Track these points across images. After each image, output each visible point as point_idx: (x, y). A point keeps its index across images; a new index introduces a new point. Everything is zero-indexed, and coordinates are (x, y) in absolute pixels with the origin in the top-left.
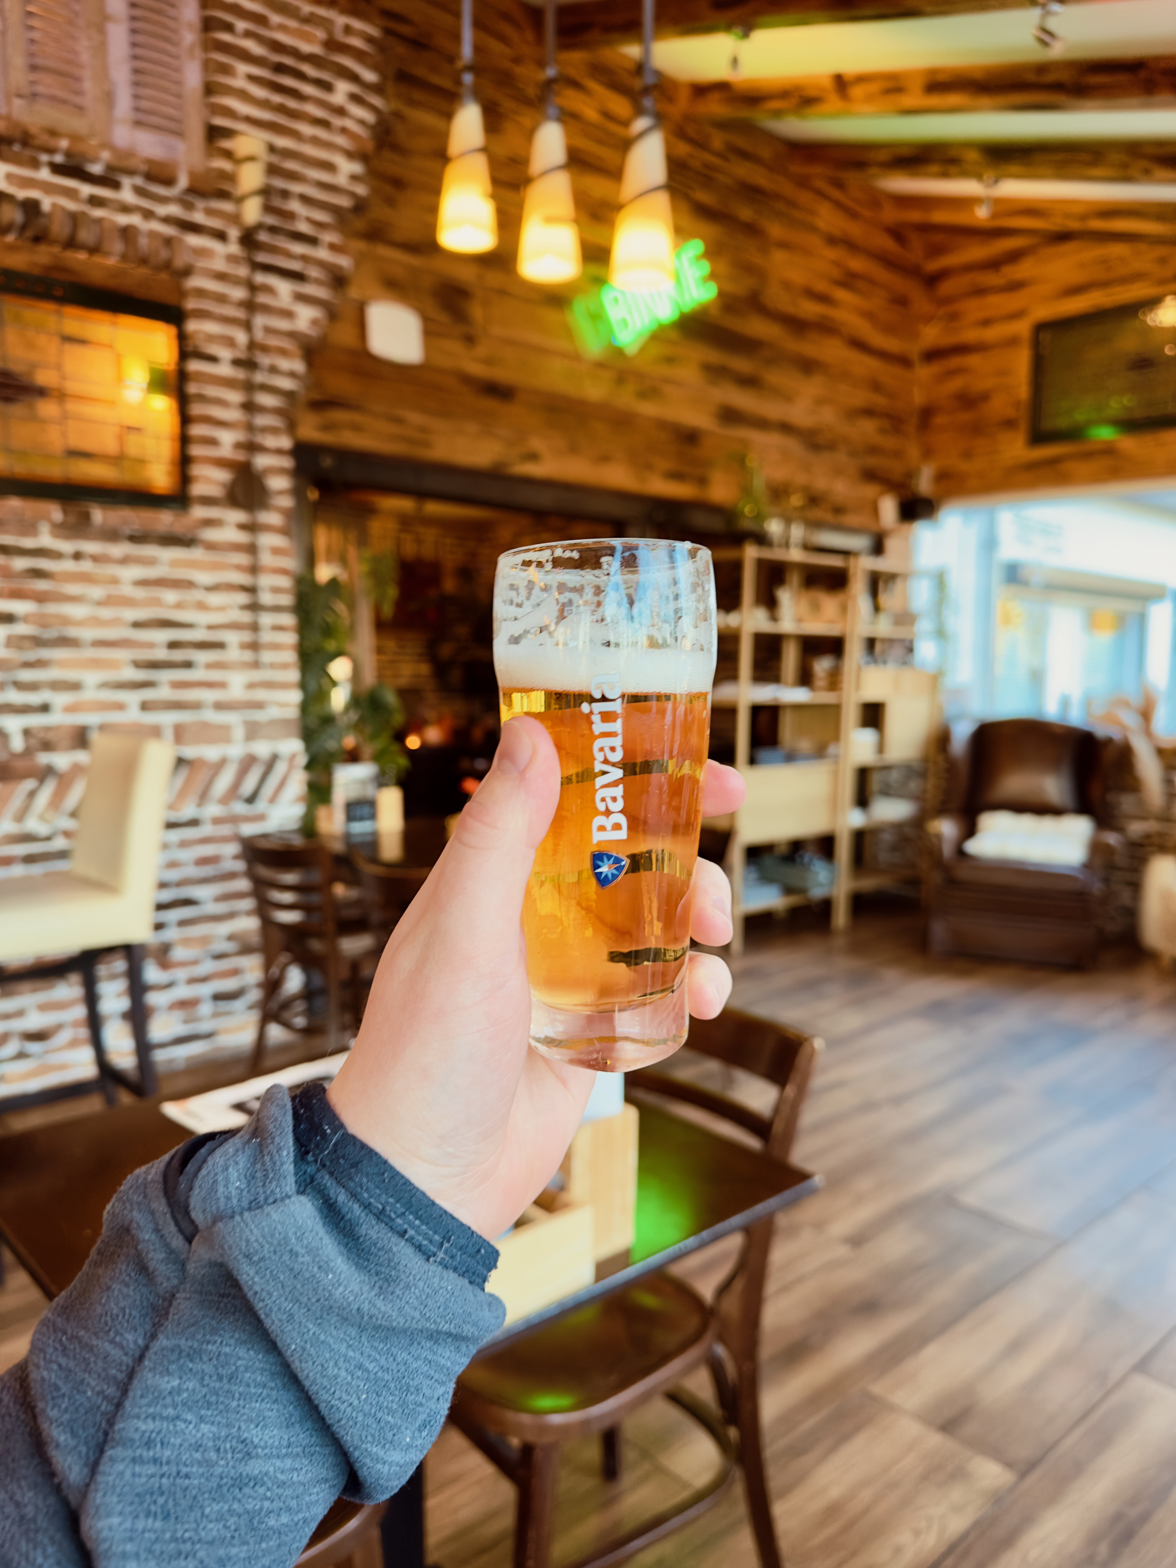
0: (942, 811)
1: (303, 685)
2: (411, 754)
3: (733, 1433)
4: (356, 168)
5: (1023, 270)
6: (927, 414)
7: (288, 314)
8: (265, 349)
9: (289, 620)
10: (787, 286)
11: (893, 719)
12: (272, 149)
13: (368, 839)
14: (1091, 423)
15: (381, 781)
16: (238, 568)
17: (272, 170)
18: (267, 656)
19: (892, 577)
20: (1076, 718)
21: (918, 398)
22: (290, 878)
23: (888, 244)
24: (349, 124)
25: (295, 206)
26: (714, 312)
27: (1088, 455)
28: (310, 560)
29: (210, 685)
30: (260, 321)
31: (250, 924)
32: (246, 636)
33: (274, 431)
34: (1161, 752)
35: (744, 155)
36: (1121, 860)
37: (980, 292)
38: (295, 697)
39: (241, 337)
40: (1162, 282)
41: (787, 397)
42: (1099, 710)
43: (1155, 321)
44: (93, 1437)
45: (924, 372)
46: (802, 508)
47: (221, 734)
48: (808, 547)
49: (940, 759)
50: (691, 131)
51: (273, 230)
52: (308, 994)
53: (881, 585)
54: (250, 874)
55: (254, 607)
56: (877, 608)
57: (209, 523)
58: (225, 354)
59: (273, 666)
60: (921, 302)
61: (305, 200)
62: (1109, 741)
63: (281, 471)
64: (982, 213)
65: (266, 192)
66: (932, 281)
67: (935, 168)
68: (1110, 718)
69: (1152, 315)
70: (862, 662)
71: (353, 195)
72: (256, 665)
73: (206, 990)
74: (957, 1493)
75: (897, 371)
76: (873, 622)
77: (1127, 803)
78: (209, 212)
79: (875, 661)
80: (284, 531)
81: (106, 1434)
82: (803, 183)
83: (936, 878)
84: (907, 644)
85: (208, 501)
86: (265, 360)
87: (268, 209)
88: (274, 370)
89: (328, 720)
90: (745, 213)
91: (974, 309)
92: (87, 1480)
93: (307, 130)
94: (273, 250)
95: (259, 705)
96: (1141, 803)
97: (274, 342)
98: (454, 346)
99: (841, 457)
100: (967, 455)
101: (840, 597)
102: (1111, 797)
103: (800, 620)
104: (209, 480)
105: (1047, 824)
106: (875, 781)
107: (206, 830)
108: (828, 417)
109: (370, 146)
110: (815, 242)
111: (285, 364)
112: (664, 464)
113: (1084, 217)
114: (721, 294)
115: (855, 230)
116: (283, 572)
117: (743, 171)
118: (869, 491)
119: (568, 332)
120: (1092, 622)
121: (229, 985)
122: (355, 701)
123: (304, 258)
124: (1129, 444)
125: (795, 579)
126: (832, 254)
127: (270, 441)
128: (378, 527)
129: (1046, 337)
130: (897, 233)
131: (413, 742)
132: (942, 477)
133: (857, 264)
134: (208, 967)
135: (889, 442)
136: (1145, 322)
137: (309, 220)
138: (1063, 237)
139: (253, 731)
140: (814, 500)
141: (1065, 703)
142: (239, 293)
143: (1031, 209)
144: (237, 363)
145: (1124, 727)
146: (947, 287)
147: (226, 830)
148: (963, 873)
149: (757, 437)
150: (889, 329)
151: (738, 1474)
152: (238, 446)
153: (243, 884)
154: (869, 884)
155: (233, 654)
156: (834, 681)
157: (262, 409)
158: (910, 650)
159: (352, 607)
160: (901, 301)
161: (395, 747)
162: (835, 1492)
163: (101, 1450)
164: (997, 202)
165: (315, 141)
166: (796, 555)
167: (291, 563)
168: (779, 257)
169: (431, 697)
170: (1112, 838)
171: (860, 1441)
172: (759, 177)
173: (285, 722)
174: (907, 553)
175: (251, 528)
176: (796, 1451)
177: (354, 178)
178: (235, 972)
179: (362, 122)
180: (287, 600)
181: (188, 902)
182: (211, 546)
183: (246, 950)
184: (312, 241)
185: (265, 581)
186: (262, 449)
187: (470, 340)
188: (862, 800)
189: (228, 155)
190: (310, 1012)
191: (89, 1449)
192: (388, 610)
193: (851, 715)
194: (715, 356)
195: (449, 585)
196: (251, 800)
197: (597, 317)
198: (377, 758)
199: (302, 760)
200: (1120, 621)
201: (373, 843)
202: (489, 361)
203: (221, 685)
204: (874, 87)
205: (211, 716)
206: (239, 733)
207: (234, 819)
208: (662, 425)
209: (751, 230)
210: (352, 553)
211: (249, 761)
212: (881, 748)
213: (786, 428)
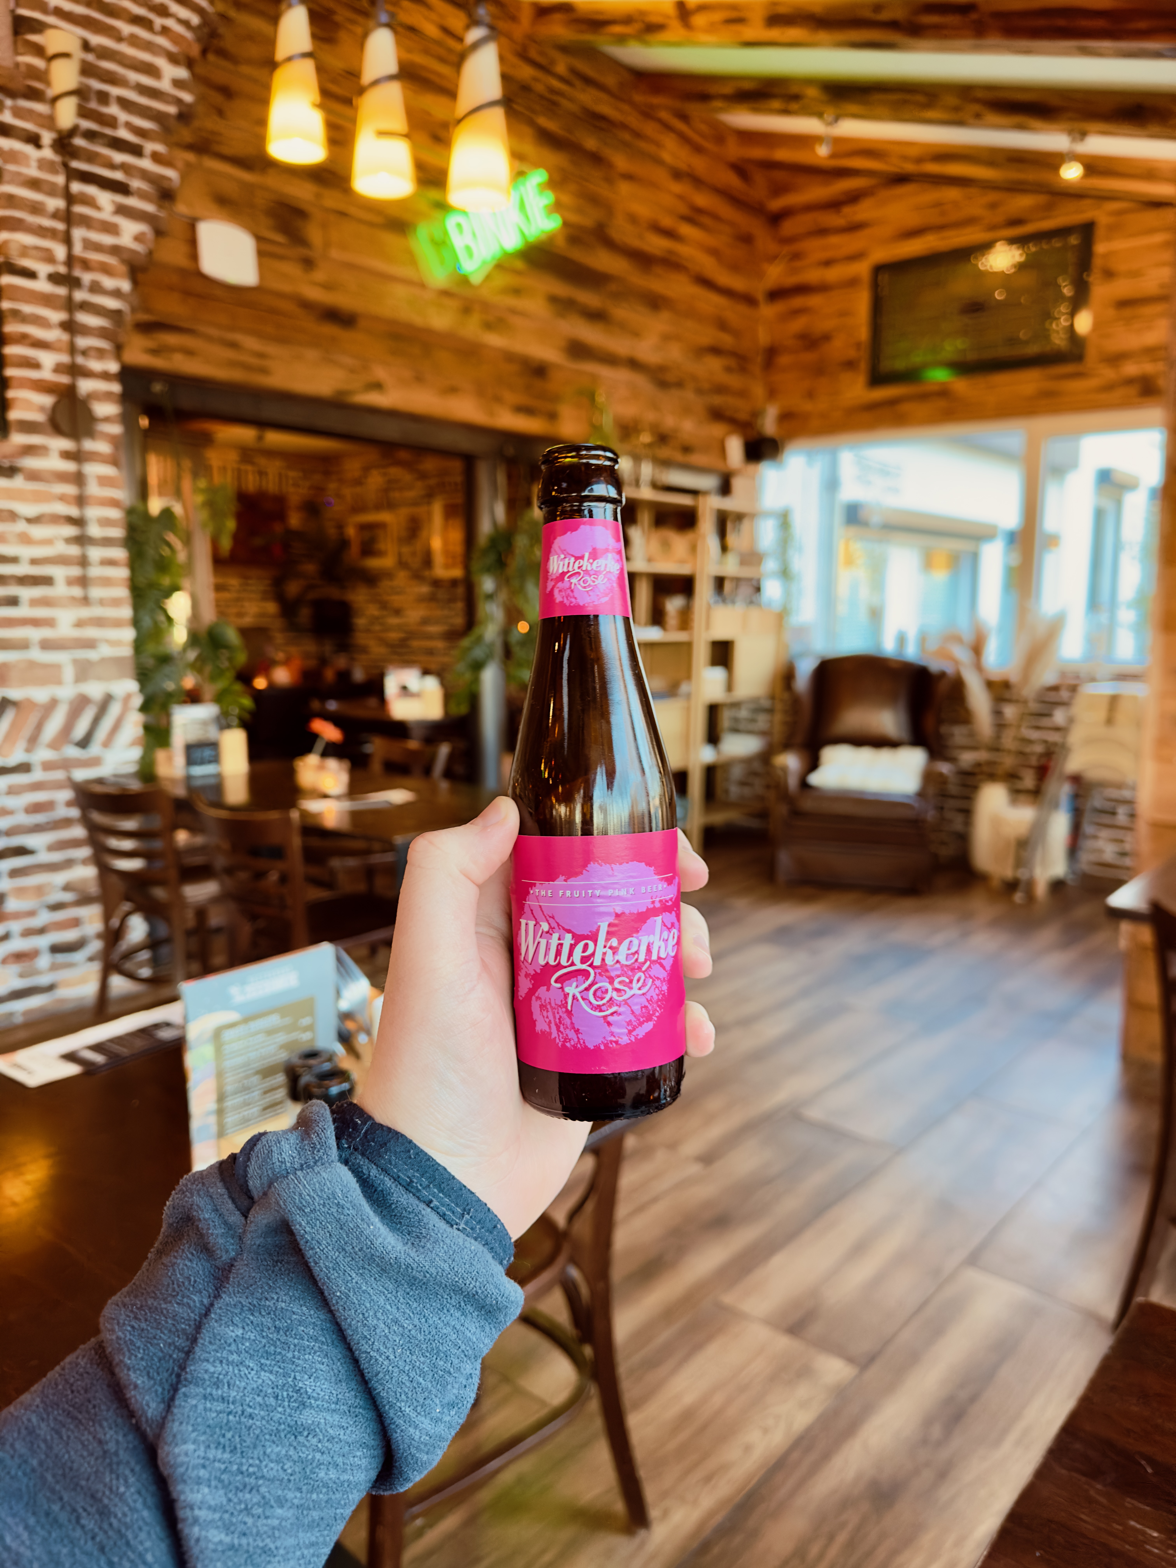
0: (787, 746)
1: (136, 622)
2: (257, 695)
3: (588, 1351)
4: (182, 73)
5: (862, 211)
6: (771, 353)
7: (111, 229)
8: (86, 265)
9: (120, 554)
10: (633, 219)
11: (741, 657)
12: (86, 46)
13: (212, 781)
14: (926, 366)
15: (223, 723)
16: (62, 498)
17: (87, 70)
18: (96, 592)
19: (739, 517)
20: (911, 653)
21: (763, 337)
22: (130, 824)
23: (731, 180)
24: (170, 23)
25: (113, 110)
26: (561, 243)
27: (924, 397)
28: (143, 492)
29: (35, 622)
30: (78, 234)
31: (89, 872)
32: (75, 571)
33: (100, 354)
34: (990, 685)
35: (588, 81)
36: (953, 788)
37: (823, 232)
38: (129, 634)
39: (60, 252)
40: (993, 228)
41: (636, 334)
42: (933, 645)
43: (986, 266)
44: (167, 1380)
45: (768, 311)
46: (650, 446)
47: (51, 675)
48: (656, 486)
49: (786, 696)
50: (533, 54)
51: (90, 135)
52: (153, 943)
53: (729, 526)
54: (85, 820)
55: (82, 540)
56: (724, 548)
57: (29, 450)
58: (43, 269)
59: (102, 602)
60: (764, 241)
61: (124, 103)
62: (943, 675)
63: (108, 396)
64: (823, 151)
65: (80, 93)
66: (775, 219)
67: (776, 104)
68: (943, 653)
69: (984, 260)
70: (712, 601)
71: (179, 102)
72: (85, 601)
73: (43, 942)
74: (803, 1391)
75: (742, 309)
76: (721, 562)
77: (958, 734)
78: (18, 113)
79: (724, 601)
80: (114, 461)
81: (178, 1376)
82: (648, 114)
83: (781, 810)
84: (755, 583)
85: (28, 427)
86: (87, 278)
87: (83, 112)
88: (96, 288)
89: (165, 659)
90: (591, 143)
91: (816, 249)
92: (164, 1414)
93: (127, 29)
94: (91, 157)
95: (90, 644)
96: (972, 734)
97: (94, 257)
98: (292, 269)
99: (689, 395)
100: (810, 395)
101: (690, 536)
102: (944, 729)
103: (650, 560)
104: (28, 404)
105: (885, 756)
106: (726, 719)
107: (37, 775)
108: (675, 354)
109: (195, 51)
110: (661, 176)
111: (109, 283)
112: (512, 397)
113: (919, 160)
114: (566, 224)
115: (699, 164)
116: (114, 503)
117: (588, 97)
118: (717, 430)
119: (412, 259)
120: (928, 563)
121: (69, 936)
122: (194, 639)
123: (124, 167)
124: (962, 386)
125: (645, 517)
126: (677, 188)
127: (95, 365)
128: (214, 457)
129: (884, 278)
130: (740, 169)
131: (260, 683)
132: (785, 417)
133: (702, 200)
134: (44, 918)
135: (734, 381)
136: (977, 265)
137: (129, 126)
138: (901, 179)
139: (83, 671)
140: (662, 438)
141: (901, 640)
142: (56, 203)
143: (870, 150)
144: (54, 278)
145: (956, 662)
146: (789, 227)
147: (59, 775)
148: (808, 804)
149: (605, 372)
150: (734, 268)
151: (593, 1390)
152: (59, 369)
153: (79, 832)
154: (719, 818)
155: (60, 589)
156: (685, 620)
157: (85, 331)
158: (758, 589)
159: (188, 541)
160: (746, 239)
161: (238, 687)
162: (689, 1399)
163: (175, 1389)
164: (837, 141)
165: (134, 41)
166: (646, 493)
167: (123, 495)
168: (625, 188)
169: (279, 638)
170: (945, 768)
171: (712, 1349)
172: (606, 108)
173: (117, 661)
174: (754, 493)
175: (76, 456)
176: (651, 1363)
177: (177, 83)
178: (76, 923)
179: (186, 23)
180: (118, 533)
181: (21, 851)
182: (34, 476)
183: (84, 900)
184: (137, 151)
185: (93, 513)
186: (88, 374)
187: (308, 263)
188: (713, 737)
189: (39, 50)
190: (154, 962)
191: (164, 1389)
192: (226, 544)
193: (701, 653)
194: (562, 289)
195: (295, 520)
196: (84, 743)
197: (441, 243)
198: (218, 699)
199: (138, 701)
200: (954, 561)
201: (217, 787)
202: (328, 287)
203: (49, 623)
204: (718, 16)
205: (36, 655)
206: (69, 673)
207: (66, 764)
208: (510, 357)
209: (596, 159)
210: (187, 484)
211: (80, 703)
212: (730, 686)
213: (633, 364)
